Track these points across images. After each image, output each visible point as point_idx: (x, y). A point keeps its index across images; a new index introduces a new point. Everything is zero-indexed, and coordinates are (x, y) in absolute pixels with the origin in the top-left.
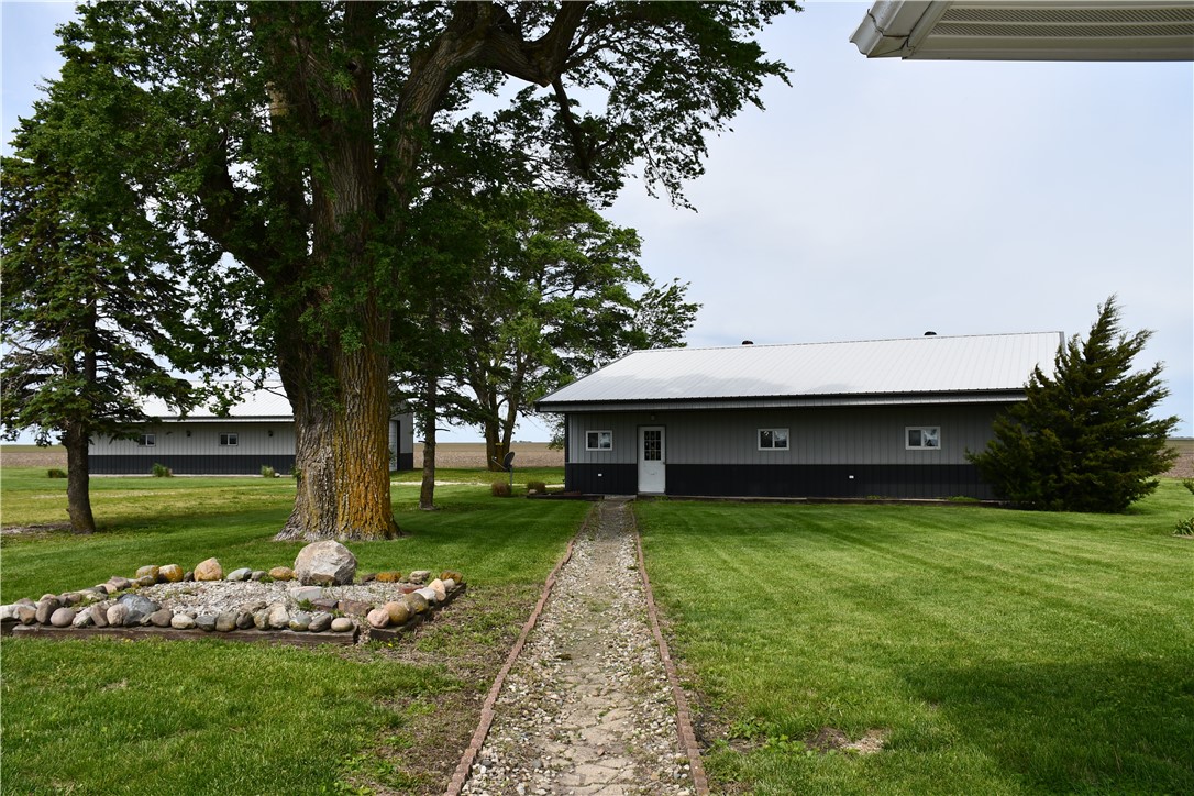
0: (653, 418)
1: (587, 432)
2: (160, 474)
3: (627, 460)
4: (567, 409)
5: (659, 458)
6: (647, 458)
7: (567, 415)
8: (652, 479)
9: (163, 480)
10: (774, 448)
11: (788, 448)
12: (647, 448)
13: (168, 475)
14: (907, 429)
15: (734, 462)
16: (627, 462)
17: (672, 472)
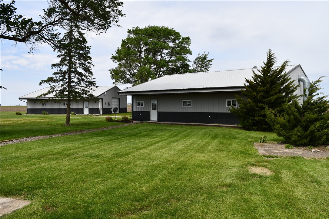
0: (154, 97)
1: (137, 101)
2: (44, 114)
3: (148, 110)
4: (132, 94)
5: (156, 110)
6: (153, 110)
7: (133, 96)
8: (154, 117)
9: (45, 115)
10: (187, 107)
11: (191, 107)
12: (153, 106)
13: (46, 114)
14: (227, 100)
15: (176, 111)
16: (147, 111)
17: (160, 114)
